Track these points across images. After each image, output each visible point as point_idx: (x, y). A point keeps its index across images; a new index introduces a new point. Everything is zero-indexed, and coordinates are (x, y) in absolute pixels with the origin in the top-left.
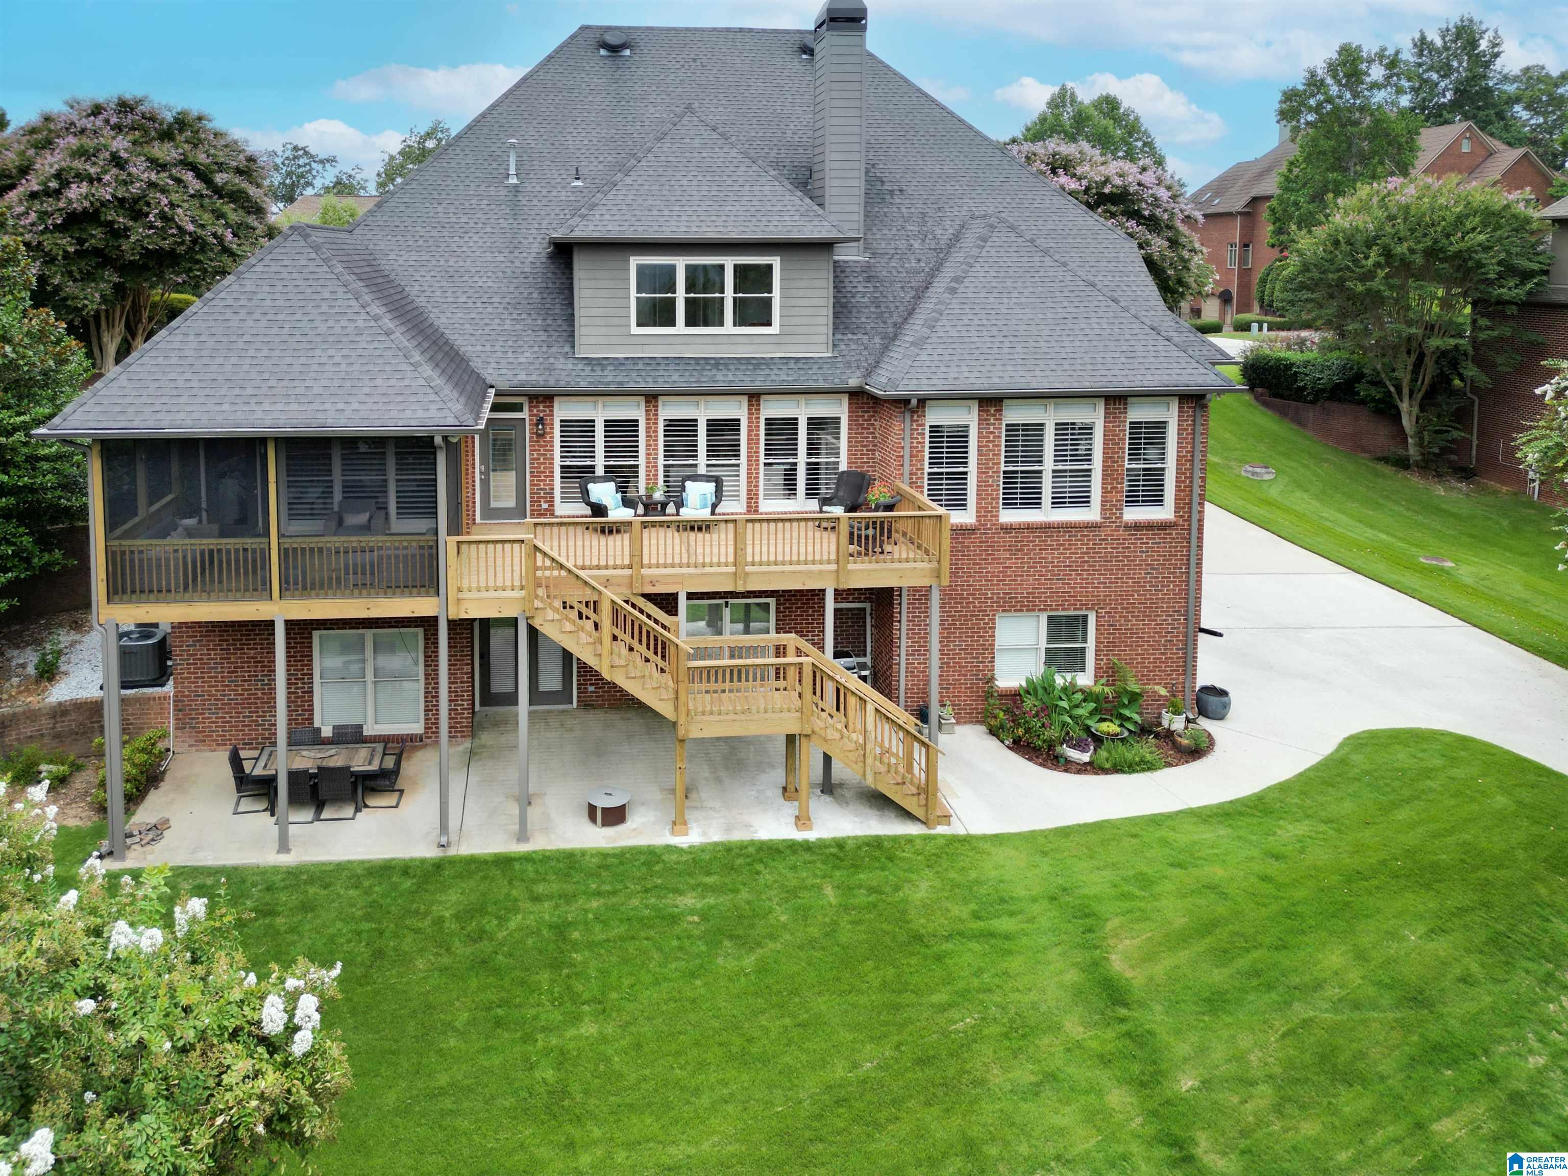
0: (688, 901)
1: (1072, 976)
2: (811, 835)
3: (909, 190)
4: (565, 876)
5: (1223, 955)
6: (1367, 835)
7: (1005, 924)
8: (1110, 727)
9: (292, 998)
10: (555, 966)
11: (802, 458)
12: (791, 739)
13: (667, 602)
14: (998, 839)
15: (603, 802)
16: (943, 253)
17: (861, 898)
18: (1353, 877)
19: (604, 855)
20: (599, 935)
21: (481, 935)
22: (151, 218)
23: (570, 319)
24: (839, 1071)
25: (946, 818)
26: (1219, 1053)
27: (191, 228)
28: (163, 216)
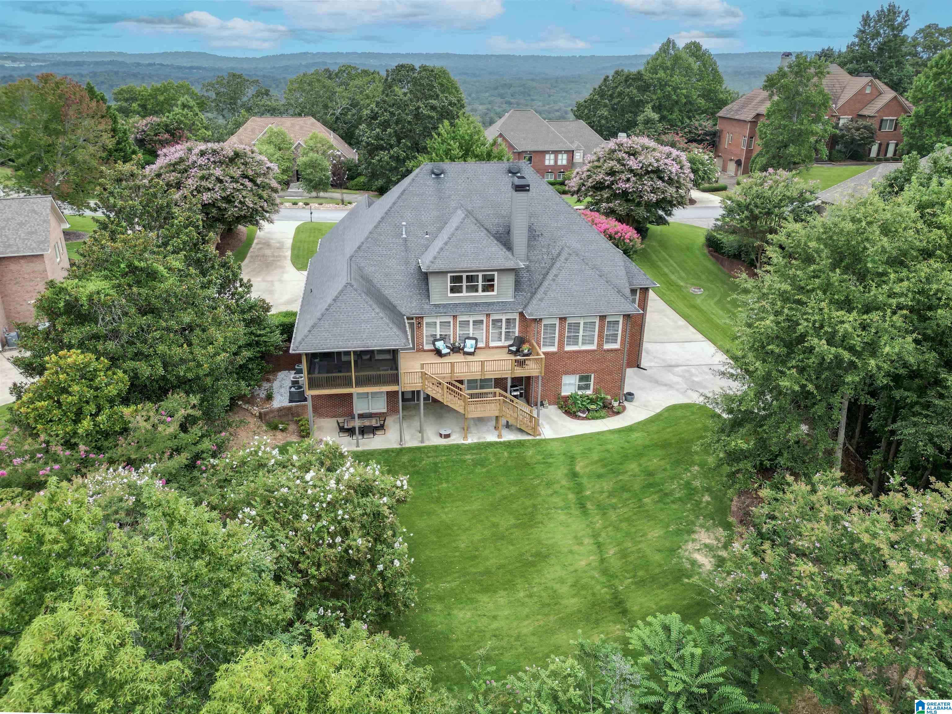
0: (468, 457)
1: (565, 471)
2: (502, 440)
3: (545, 234)
4: (435, 452)
5: (605, 466)
6: (656, 437)
7: (551, 460)
8: (594, 407)
9: (402, 481)
10: (435, 472)
11: (504, 330)
12: (497, 417)
13: (461, 382)
14: (553, 440)
15: (443, 433)
16: (554, 260)
17: (514, 455)
18: (645, 447)
19: (445, 446)
20: (445, 465)
21: (415, 466)
22: (236, 204)
23: (428, 290)
24: (505, 492)
25: (540, 435)
26: (597, 486)
27: (251, 206)
28: (241, 202)
